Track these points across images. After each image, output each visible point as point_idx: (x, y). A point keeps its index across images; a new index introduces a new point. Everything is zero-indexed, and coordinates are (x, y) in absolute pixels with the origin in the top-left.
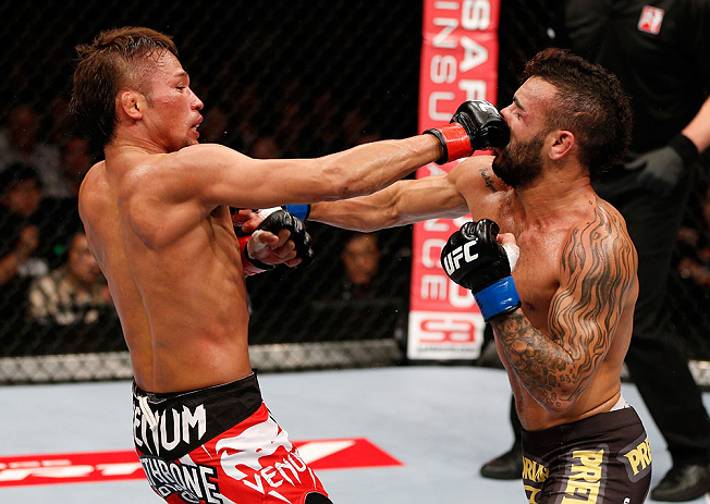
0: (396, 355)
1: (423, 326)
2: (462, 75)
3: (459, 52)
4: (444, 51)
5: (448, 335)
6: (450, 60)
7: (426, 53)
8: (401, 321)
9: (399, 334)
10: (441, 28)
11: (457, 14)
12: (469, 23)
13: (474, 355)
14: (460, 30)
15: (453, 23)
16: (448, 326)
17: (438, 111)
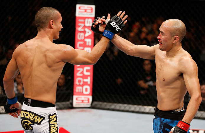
0: (70, 106)
1: (77, 99)
2: (85, 38)
3: (84, 32)
4: (81, 32)
5: (83, 101)
6: (82, 34)
7: (76, 32)
8: (71, 98)
9: (71, 101)
10: (80, 26)
11: (84, 23)
12: (87, 25)
13: (89, 106)
14: (85, 27)
15: (83, 25)
16: (83, 99)
17: (80, 46)
